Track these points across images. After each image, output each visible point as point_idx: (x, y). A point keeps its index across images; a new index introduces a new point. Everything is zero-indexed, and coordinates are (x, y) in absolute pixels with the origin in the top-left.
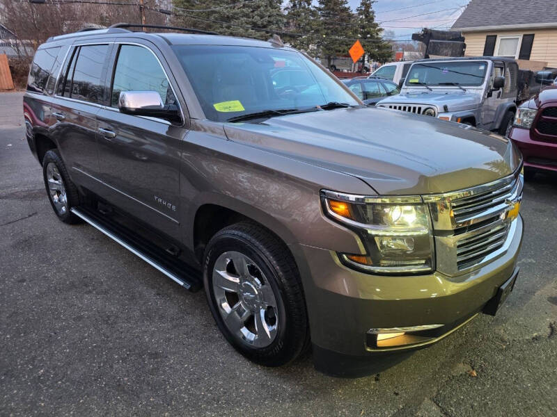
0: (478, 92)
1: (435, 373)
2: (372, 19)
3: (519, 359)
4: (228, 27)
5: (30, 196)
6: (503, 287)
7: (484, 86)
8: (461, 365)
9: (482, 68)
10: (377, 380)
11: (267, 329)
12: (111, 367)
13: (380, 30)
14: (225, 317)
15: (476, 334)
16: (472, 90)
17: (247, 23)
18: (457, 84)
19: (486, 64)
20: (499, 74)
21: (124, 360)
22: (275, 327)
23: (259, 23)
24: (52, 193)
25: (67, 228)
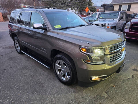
0: (117, 20)
1: (106, 86)
2: (91, 1)
3: (125, 83)
4: (55, 4)
5: (11, 48)
6: (121, 67)
7: (118, 18)
8: (111, 85)
9: (118, 14)
10: (92, 88)
11: (68, 77)
12: (33, 86)
13: (93, 4)
14: (58, 75)
15: (115, 78)
16: (115, 20)
17: (60, 3)
18: (111, 18)
19: (119, 13)
20: (122, 15)
21: (36, 85)
22: (70, 77)
23: (63, 3)
24: (16, 47)
25: (20, 55)
